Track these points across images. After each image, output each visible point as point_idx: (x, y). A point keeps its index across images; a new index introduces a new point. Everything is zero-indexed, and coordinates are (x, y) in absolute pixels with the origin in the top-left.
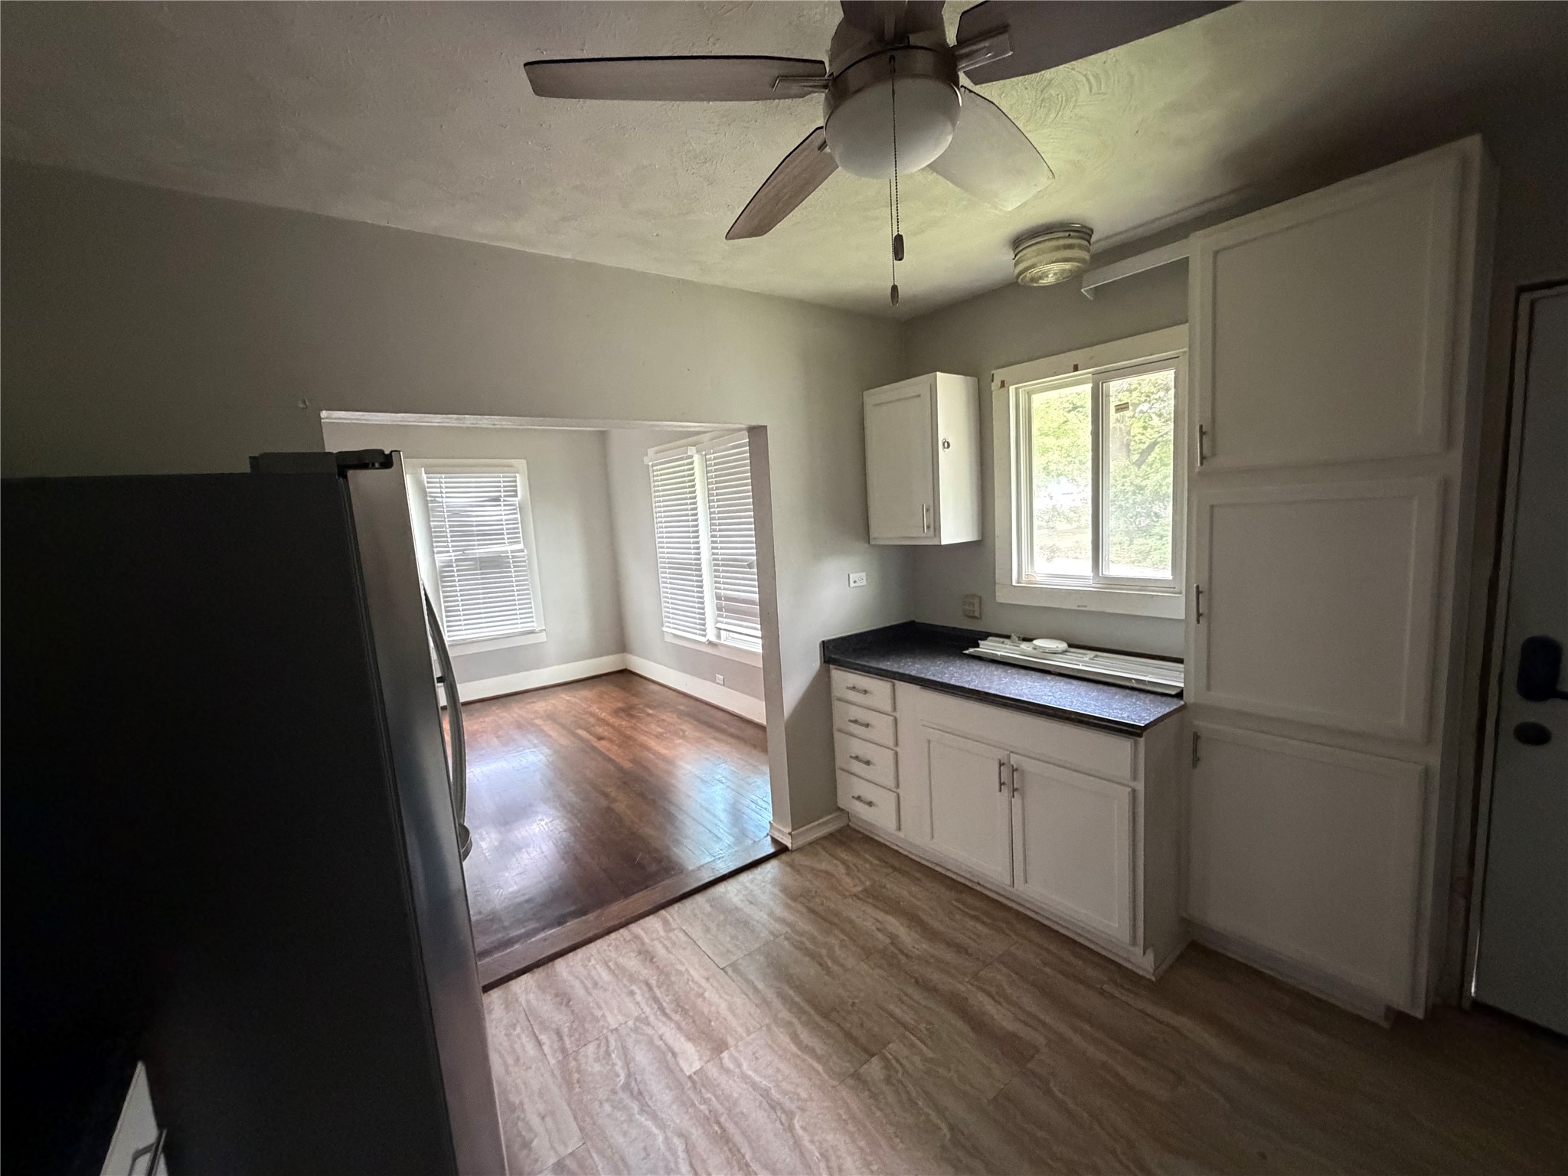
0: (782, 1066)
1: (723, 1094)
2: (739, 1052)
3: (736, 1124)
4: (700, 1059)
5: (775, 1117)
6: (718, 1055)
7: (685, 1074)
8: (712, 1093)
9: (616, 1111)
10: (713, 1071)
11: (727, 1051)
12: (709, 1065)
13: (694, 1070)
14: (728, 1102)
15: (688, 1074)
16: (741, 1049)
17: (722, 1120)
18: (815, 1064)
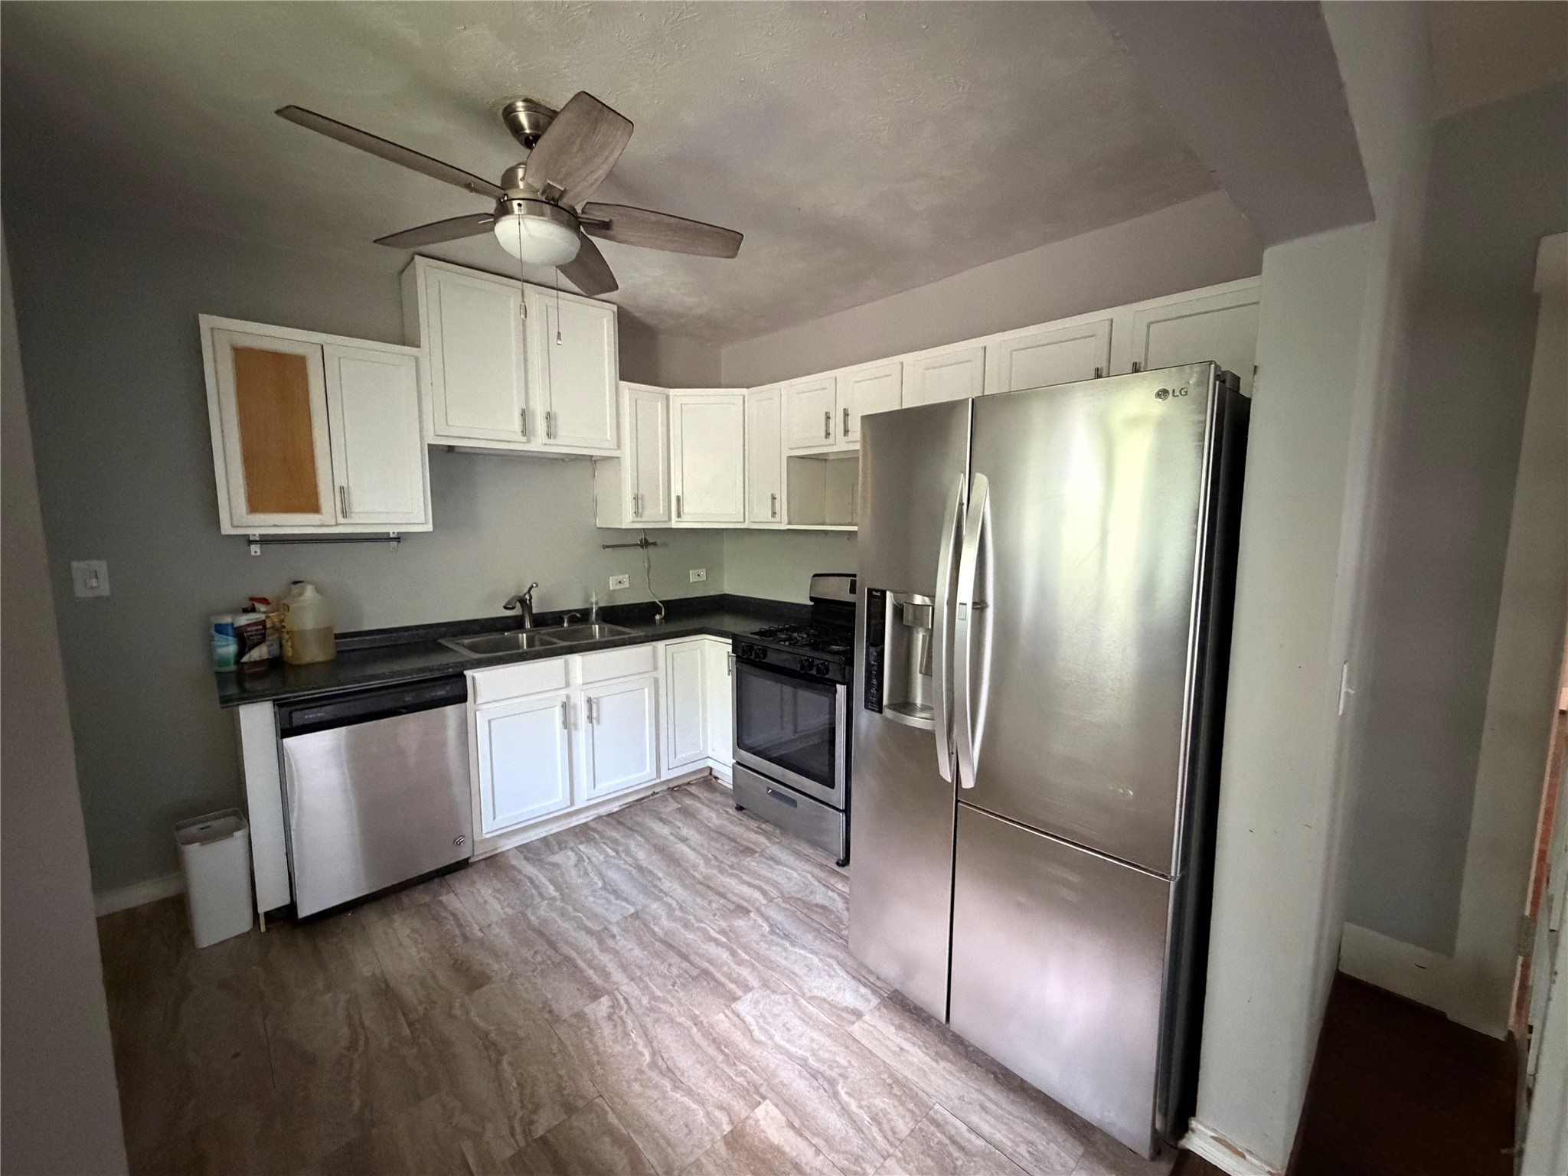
0: (657, 1117)
1: (723, 1082)
2: (709, 1133)
3: (706, 1054)
4: (757, 1121)
5: (668, 1063)
6: (736, 1127)
7: (770, 1100)
8: (737, 1083)
9: (831, 1058)
10: (739, 1107)
11: (725, 1133)
12: (744, 1115)
13: (761, 1107)
14: (717, 1074)
15: (768, 1101)
16: (707, 1138)
17: (721, 1058)
18: (615, 1121)
